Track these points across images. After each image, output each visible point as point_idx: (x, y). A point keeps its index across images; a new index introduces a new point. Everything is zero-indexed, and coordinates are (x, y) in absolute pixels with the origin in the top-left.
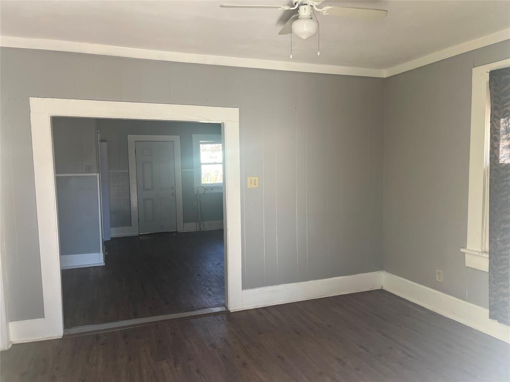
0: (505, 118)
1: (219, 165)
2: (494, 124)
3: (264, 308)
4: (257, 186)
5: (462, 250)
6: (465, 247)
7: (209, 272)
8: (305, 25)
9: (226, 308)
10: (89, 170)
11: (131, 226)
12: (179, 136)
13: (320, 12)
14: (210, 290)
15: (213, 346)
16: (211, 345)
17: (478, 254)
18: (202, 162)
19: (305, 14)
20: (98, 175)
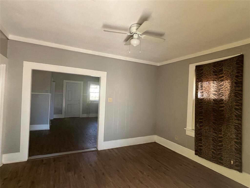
0: (200, 82)
1: (97, 93)
2: (197, 84)
3: (112, 149)
4: (112, 101)
5: (185, 129)
6: (186, 128)
7: (91, 134)
8: (135, 41)
9: (97, 149)
10: (47, 92)
11: (62, 114)
12: (83, 82)
13: (141, 37)
14: (91, 141)
15: (91, 165)
16: (90, 165)
17: (191, 130)
18: (91, 92)
19: (136, 37)
20: (50, 94)
